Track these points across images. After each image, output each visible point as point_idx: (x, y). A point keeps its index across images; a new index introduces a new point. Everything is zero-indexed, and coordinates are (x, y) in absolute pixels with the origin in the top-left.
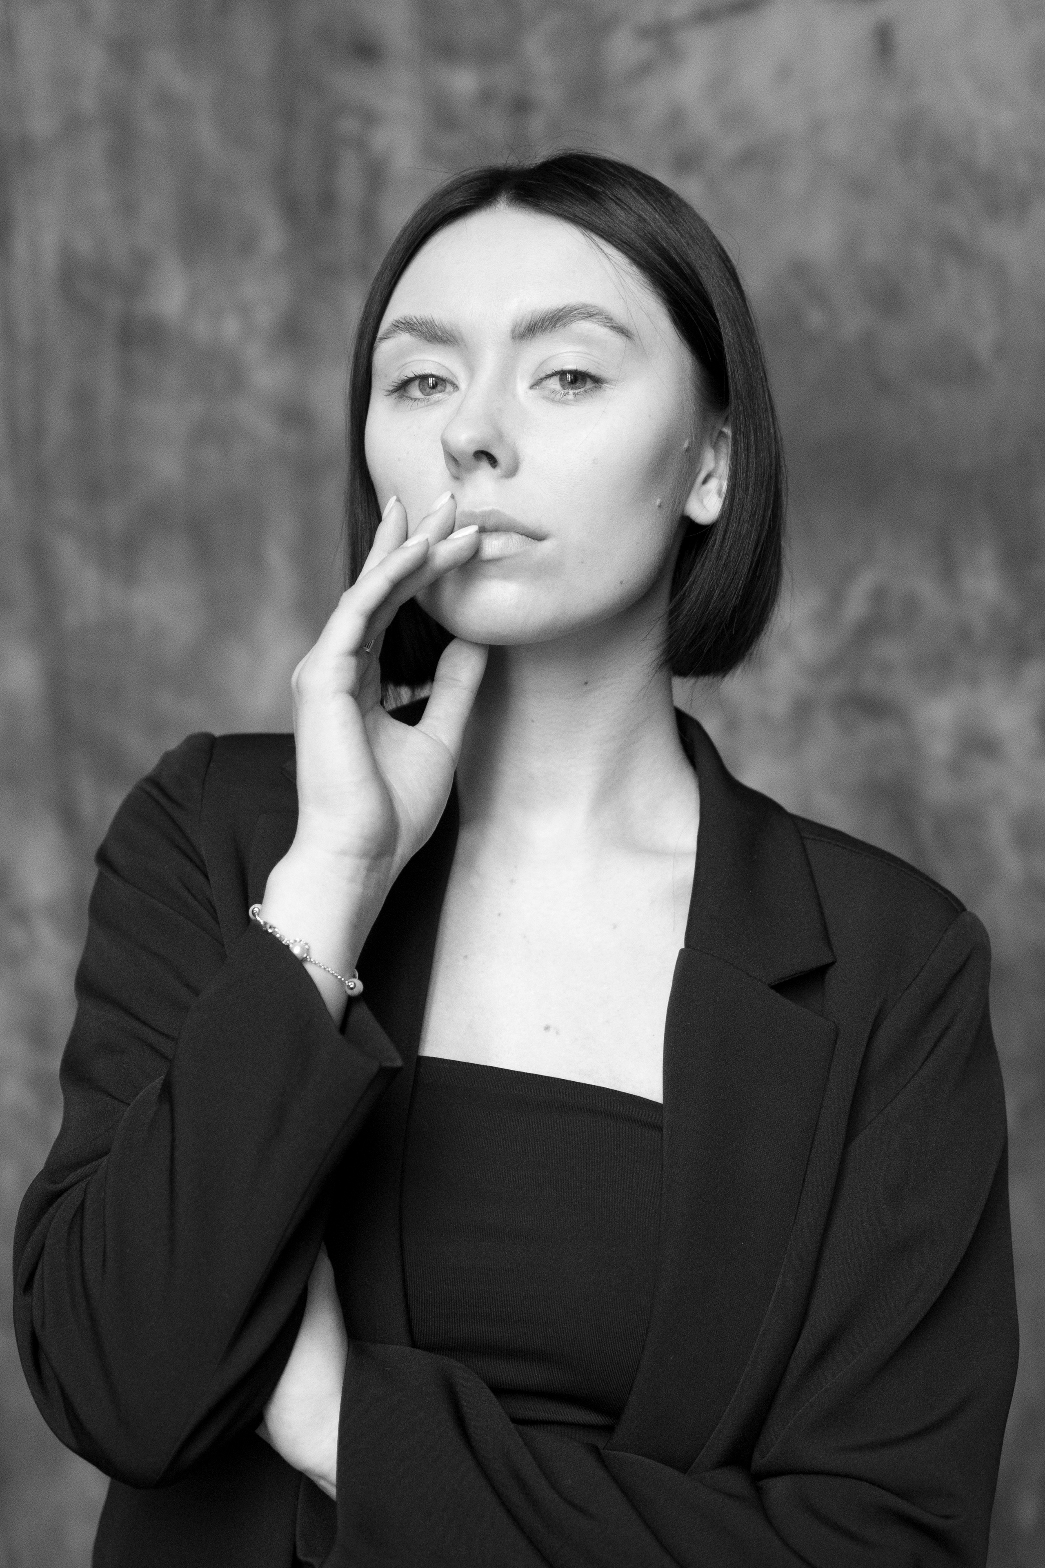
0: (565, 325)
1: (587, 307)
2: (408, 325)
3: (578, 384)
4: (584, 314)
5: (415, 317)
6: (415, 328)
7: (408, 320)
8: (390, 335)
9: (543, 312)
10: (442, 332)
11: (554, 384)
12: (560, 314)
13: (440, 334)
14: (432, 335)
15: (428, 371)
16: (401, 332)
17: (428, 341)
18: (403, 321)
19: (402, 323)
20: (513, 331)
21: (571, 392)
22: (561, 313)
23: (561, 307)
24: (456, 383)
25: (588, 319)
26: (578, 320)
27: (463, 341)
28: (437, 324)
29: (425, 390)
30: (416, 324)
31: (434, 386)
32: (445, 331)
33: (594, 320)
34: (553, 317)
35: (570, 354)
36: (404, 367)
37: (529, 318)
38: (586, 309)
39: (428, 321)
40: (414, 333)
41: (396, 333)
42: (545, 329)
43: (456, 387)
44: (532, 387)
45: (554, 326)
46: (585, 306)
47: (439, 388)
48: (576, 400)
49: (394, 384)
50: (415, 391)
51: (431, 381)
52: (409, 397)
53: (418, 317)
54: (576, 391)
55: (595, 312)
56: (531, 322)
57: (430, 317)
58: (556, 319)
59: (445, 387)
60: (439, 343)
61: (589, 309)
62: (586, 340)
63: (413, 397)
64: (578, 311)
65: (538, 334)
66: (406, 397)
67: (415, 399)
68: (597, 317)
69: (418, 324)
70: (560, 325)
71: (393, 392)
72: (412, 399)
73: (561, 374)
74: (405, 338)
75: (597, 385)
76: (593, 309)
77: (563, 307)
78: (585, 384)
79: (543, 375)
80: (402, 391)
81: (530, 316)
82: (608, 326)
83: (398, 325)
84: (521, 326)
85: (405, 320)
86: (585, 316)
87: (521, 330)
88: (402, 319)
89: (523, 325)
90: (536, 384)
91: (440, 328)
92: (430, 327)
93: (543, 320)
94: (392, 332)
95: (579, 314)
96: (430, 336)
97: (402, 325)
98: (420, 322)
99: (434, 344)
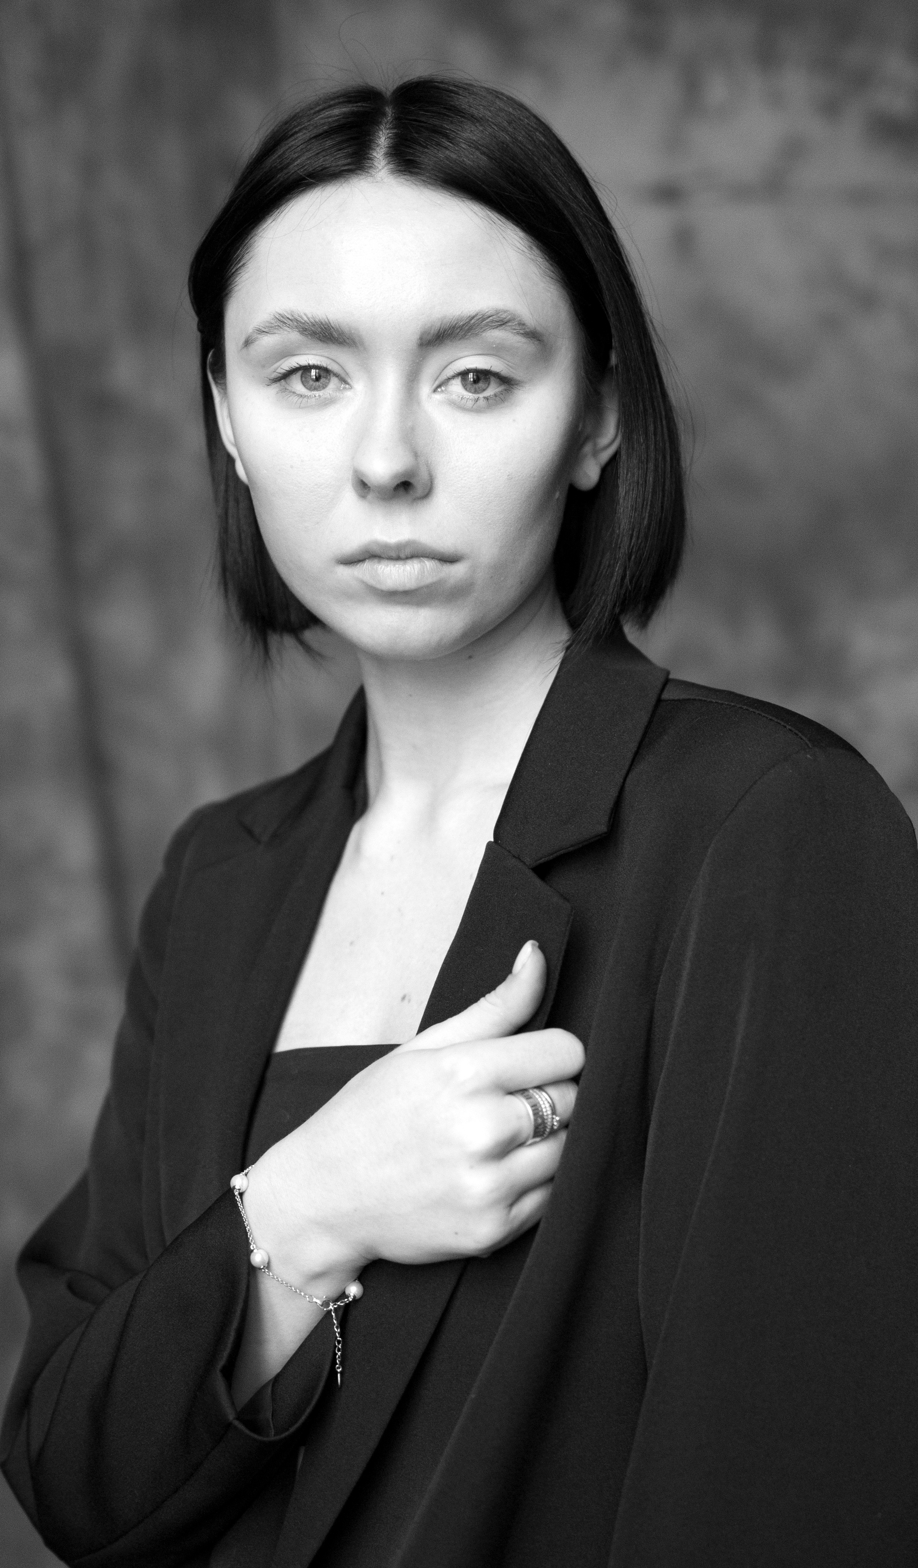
0: (477, 335)
1: (499, 313)
2: (297, 323)
3: (480, 385)
4: (497, 321)
5: (305, 314)
6: (306, 327)
7: (296, 316)
8: (276, 331)
9: (454, 319)
10: (340, 334)
11: (457, 386)
12: (472, 322)
13: (335, 334)
14: (326, 336)
16: (288, 329)
17: (321, 340)
18: (290, 317)
19: (288, 318)
20: (421, 339)
22: (474, 321)
23: (472, 313)
24: (349, 381)
25: (500, 328)
26: (490, 329)
27: (362, 343)
28: (332, 324)
29: (308, 382)
30: (308, 323)
31: (318, 378)
32: (341, 333)
33: (506, 328)
34: (463, 325)
37: (438, 325)
38: (499, 315)
39: (323, 321)
41: (281, 330)
42: (455, 336)
43: (347, 383)
44: (435, 391)
45: (465, 335)
46: (497, 312)
47: (323, 380)
49: (275, 375)
50: (299, 387)
51: (314, 371)
52: (294, 393)
53: (310, 316)
55: (507, 319)
56: (440, 330)
57: (324, 317)
58: (468, 327)
60: (334, 344)
61: (502, 315)
63: (298, 392)
64: (491, 318)
65: (447, 341)
66: (288, 389)
67: (303, 396)
68: (510, 324)
69: (310, 324)
70: (472, 334)
71: (272, 382)
72: (298, 395)
73: (464, 375)
74: (293, 336)
75: (507, 386)
76: (505, 315)
77: (475, 315)
78: (489, 384)
79: (448, 376)
80: (282, 385)
81: (439, 324)
82: (520, 333)
83: (284, 320)
84: (429, 333)
85: (293, 316)
86: (497, 324)
87: (429, 337)
88: (288, 314)
89: (432, 332)
90: (439, 386)
91: (337, 330)
92: (325, 328)
93: (454, 327)
94: (277, 327)
95: (492, 321)
96: (323, 336)
97: (289, 321)
98: (313, 321)
99: (327, 343)
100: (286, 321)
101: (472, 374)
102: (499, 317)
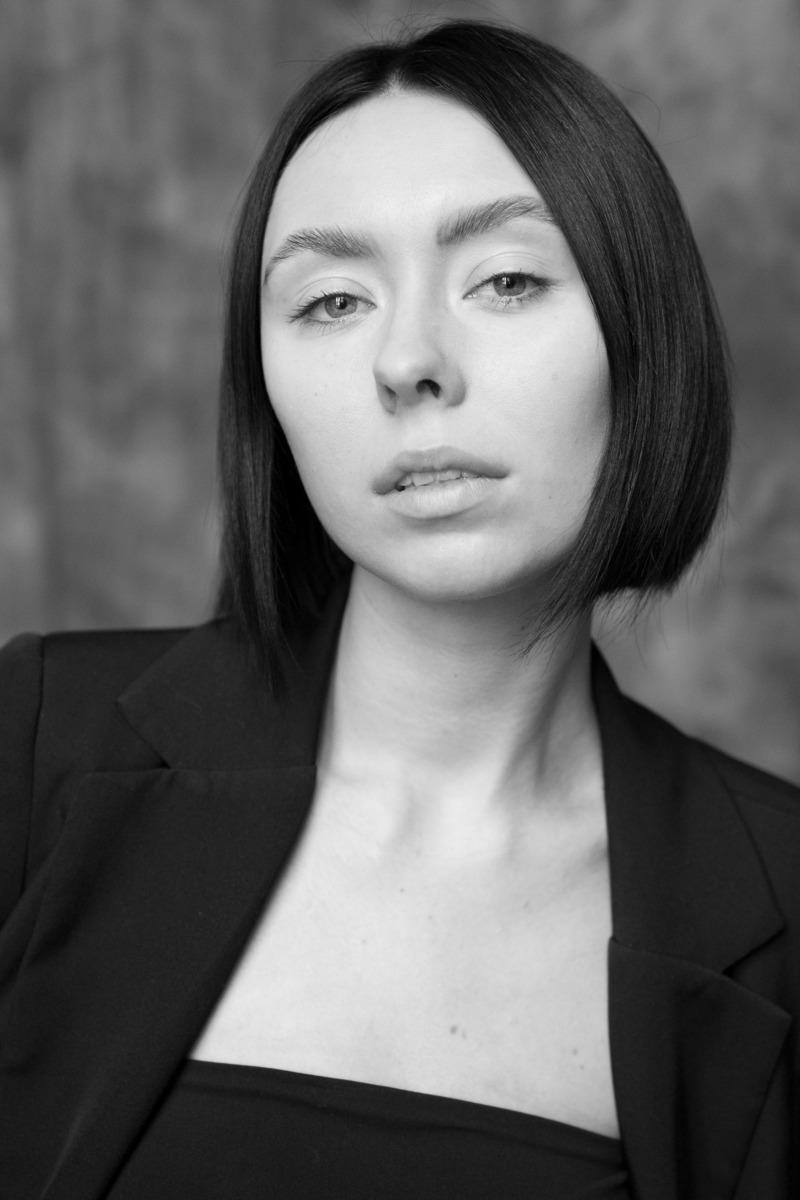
0: (499, 224)
1: (522, 200)
2: (310, 240)
3: (515, 289)
4: (521, 208)
5: (316, 229)
6: (319, 242)
7: (309, 234)
8: (289, 254)
9: (473, 209)
10: (354, 244)
11: (490, 291)
12: (492, 211)
13: (349, 245)
14: (340, 249)
15: (335, 291)
16: (301, 249)
17: (336, 255)
18: (302, 236)
19: (301, 238)
20: (439, 235)
21: (514, 298)
22: (494, 209)
23: (492, 202)
24: (373, 300)
25: (525, 215)
26: (514, 217)
27: (378, 251)
28: (345, 235)
29: (332, 310)
30: (320, 238)
31: (343, 306)
32: (356, 242)
33: (534, 215)
34: (484, 215)
35: (508, 255)
36: (307, 288)
37: (455, 218)
38: (522, 202)
39: (334, 232)
40: (318, 248)
41: (295, 251)
42: (477, 229)
43: (371, 304)
44: (465, 297)
45: (487, 226)
46: (520, 199)
47: (349, 307)
48: (522, 307)
49: (297, 308)
50: (323, 315)
51: (338, 300)
52: (318, 321)
53: (321, 230)
54: (520, 296)
55: (532, 205)
56: (458, 222)
57: (336, 228)
58: (488, 217)
59: (356, 306)
60: (350, 256)
61: (525, 202)
62: (525, 238)
63: (322, 320)
64: (513, 205)
65: (468, 236)
66: (314, 321)
67: (326, 323)
68: (536, 210)
69: (322, 238)
70: (494, 224)
71: (297, 317)
72: (322, 323)
73: (496, 280)
74: (307, 255)
75: (542, 287)
76: (530, 201)
77: (495, 202)
78: (524, 288)
79: (478, 281)
80: (306, 316)
81: (457, 216)
82: (550, 221)
83: (297, 240)
84: (447, 228)
85: (305, 234)
86: (521, 210)
87: (449, 232)
88: (300, 233)
89: (450, 226)
90: (470, 292)
91: (350, 240)
92: (338, 240)
93: (473, 219)
94: (290, 250)
95: (515, 209)
96: (337, 249)
97: (302, 240)
98: (325, 234)
99: (344, 258)
100: (298, 241)
101: (505, 278)
102: (521, 204)
